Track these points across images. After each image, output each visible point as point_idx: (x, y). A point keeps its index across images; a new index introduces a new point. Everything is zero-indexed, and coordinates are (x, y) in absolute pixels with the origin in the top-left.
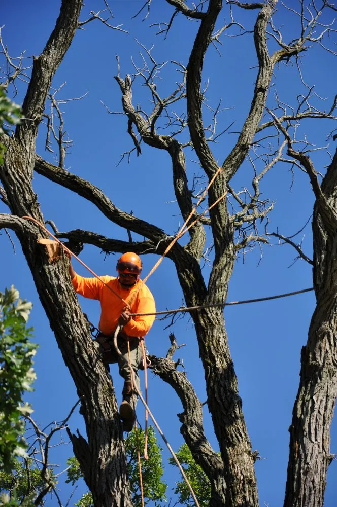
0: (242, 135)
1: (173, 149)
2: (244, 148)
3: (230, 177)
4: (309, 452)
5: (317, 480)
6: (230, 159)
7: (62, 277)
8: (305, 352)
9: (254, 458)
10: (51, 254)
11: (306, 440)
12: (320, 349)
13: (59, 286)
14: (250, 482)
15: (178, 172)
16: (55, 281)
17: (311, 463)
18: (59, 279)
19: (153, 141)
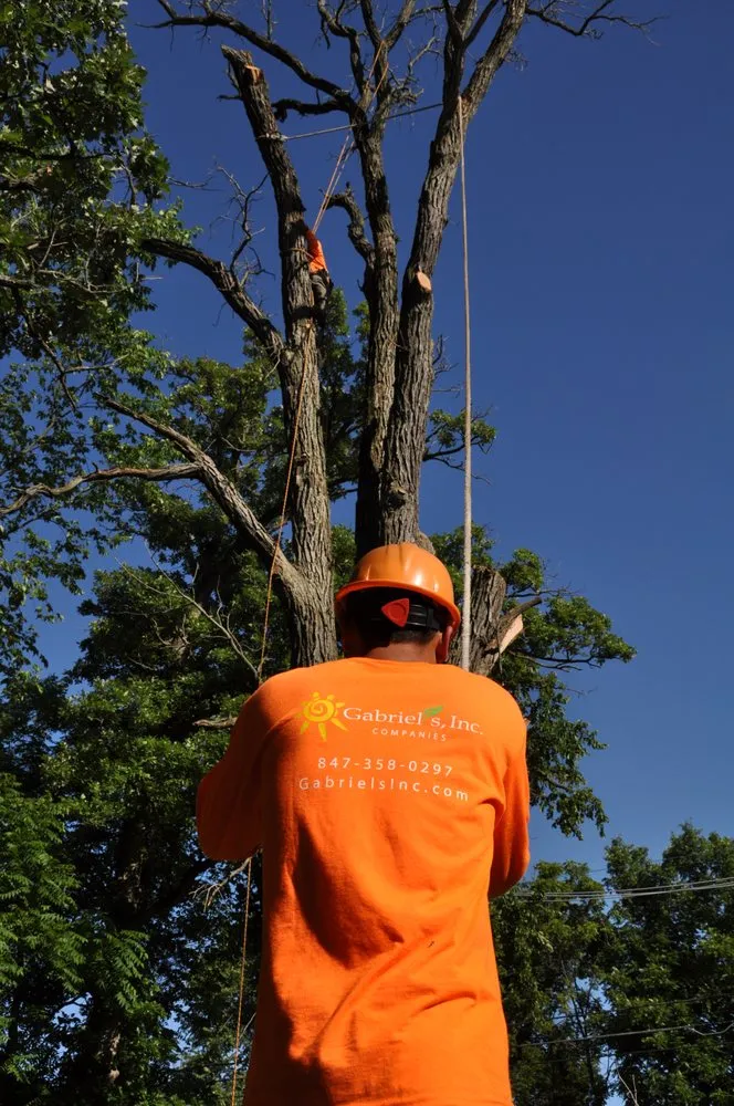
0: (400, 16)
1: (351, 35)
2: (401, 26)
3: (391, 48)
4: (432, 213)
5: (436, 234)
6: (391, 34)
7: (262, 96)
8: (433, 145)
9: (396, 240)
10: (255, 78)
11: (430, 206)
12: (444, 142)
13: (260, 102)
14: (392, 254)
15: (354, 49)
16: (257, 98)
17: (433, 222)
18: (260, 96)
19: (338, 32)
